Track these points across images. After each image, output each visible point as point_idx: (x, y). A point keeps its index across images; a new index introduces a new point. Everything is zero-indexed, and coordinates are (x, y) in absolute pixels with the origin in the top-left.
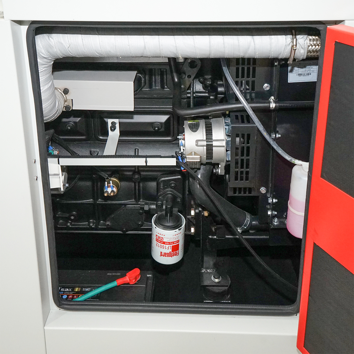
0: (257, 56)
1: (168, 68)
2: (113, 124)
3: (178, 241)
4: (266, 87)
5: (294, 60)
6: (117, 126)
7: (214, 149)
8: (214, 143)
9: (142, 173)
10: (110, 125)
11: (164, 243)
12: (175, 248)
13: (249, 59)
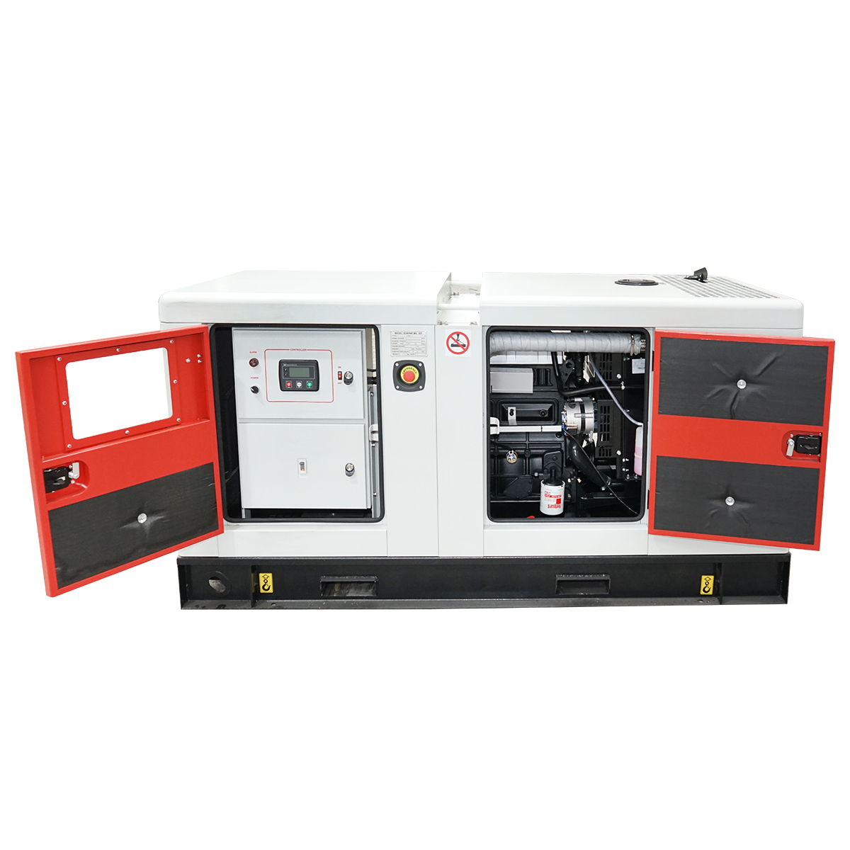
0: (612, 352)
1: (552, 368)
2: (512, 411)
3: (561, 496)
4: (619, 376)
5: (634, 354)
6: (515, 412)
7: (586, 419)
8: (587, 415)
9: (532, 451)
10: (509, 412)
11: (551, 497)
12: (559, 501)
13: (607, 354)
